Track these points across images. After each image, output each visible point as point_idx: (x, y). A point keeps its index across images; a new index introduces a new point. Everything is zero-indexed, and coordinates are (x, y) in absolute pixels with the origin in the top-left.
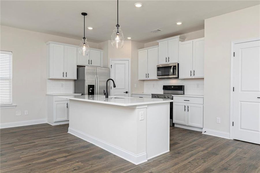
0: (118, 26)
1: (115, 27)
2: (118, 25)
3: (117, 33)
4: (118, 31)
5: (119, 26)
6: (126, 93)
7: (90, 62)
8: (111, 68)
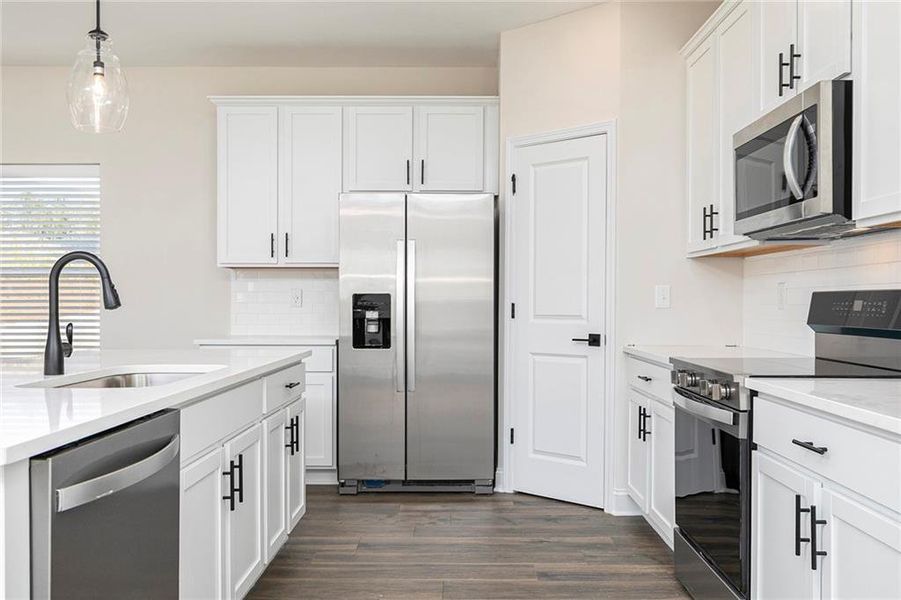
6: (590, 345)
7: (416, 173)
8: (514, 191)
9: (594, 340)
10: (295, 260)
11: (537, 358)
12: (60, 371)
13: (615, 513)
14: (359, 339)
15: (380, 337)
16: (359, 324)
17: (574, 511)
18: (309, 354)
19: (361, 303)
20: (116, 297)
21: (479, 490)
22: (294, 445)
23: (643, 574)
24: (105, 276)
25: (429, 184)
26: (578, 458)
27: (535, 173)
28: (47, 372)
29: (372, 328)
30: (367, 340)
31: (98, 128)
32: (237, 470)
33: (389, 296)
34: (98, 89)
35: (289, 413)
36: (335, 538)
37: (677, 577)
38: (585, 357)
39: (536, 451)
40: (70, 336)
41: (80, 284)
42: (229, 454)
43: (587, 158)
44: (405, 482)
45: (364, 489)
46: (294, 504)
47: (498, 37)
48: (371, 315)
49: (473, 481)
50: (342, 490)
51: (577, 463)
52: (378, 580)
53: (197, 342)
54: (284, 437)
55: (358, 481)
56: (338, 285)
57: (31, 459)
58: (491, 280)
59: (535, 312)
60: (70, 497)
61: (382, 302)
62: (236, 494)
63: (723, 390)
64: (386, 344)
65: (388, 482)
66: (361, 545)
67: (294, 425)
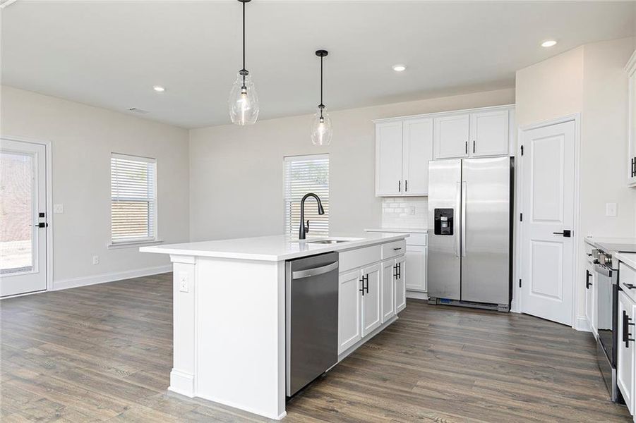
0: (244, 72)
1: (238, 74)
2: (244, 70)
3: (242, 88)
4: (244, 84)
5: (247, 74)
6: (564, 236)
7: (470, 148)
8: (522, 154)
9: (567, 234)
10: (411, 192)
11: (535, 243)
12: (304, 238)
13: (577, 329)
14: (438, 230)
15: (449, 230)
16: (438, 224)
17: (549, 325)
18: (409, 236)
19: (439, 213)
20: (323, 210)
21: (500, 309)
22: (398, 275)
23: (578, 358)
24: (319, 202)
25: (477, 153)
26: (557, 298)
27: (534, 144)
28: (300, 238)
29: (444, 225)
30: (442, 231)
31: (321, 144)
32: (365, 281)
33: (452, 209)
34: (321, 128)
35: (396, 261)
36: (418, 321)
37: (598, 362)
38: (562, 243)
39: (533, 292)
40: (308, 225)
41: (311, 205)
42: (363, 273)
43: (563, 134)
44: (460, 301)
45: (440, 303)
46: (399, 302)
47: (514, 74)
48: (443, 219)
49: (497, 305)
50: (429, 302)
51: (558, 300)
52: (433, 339)
53: (366, 230)
54: (393, 271)
55: (437, 298)
56: (428, 205)
57: (286, 261)
58: (508, 202)
59: (533, 217)
60: (297, 275)
61: (449, 213)
62: (365, 289)
63: (607, 259)
64: (451, 233)
65: (452, 300)
66: (430, 325)
67: (398, 267)
